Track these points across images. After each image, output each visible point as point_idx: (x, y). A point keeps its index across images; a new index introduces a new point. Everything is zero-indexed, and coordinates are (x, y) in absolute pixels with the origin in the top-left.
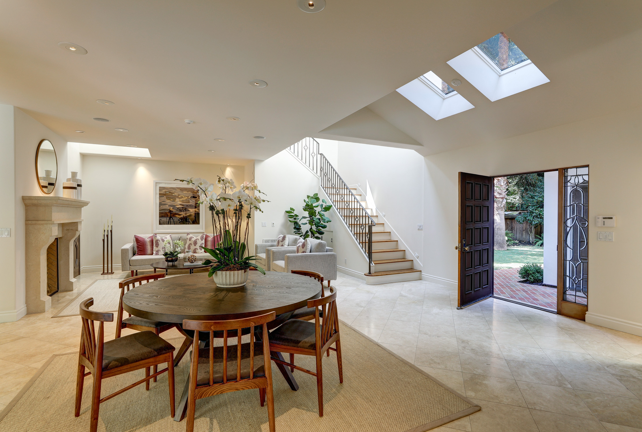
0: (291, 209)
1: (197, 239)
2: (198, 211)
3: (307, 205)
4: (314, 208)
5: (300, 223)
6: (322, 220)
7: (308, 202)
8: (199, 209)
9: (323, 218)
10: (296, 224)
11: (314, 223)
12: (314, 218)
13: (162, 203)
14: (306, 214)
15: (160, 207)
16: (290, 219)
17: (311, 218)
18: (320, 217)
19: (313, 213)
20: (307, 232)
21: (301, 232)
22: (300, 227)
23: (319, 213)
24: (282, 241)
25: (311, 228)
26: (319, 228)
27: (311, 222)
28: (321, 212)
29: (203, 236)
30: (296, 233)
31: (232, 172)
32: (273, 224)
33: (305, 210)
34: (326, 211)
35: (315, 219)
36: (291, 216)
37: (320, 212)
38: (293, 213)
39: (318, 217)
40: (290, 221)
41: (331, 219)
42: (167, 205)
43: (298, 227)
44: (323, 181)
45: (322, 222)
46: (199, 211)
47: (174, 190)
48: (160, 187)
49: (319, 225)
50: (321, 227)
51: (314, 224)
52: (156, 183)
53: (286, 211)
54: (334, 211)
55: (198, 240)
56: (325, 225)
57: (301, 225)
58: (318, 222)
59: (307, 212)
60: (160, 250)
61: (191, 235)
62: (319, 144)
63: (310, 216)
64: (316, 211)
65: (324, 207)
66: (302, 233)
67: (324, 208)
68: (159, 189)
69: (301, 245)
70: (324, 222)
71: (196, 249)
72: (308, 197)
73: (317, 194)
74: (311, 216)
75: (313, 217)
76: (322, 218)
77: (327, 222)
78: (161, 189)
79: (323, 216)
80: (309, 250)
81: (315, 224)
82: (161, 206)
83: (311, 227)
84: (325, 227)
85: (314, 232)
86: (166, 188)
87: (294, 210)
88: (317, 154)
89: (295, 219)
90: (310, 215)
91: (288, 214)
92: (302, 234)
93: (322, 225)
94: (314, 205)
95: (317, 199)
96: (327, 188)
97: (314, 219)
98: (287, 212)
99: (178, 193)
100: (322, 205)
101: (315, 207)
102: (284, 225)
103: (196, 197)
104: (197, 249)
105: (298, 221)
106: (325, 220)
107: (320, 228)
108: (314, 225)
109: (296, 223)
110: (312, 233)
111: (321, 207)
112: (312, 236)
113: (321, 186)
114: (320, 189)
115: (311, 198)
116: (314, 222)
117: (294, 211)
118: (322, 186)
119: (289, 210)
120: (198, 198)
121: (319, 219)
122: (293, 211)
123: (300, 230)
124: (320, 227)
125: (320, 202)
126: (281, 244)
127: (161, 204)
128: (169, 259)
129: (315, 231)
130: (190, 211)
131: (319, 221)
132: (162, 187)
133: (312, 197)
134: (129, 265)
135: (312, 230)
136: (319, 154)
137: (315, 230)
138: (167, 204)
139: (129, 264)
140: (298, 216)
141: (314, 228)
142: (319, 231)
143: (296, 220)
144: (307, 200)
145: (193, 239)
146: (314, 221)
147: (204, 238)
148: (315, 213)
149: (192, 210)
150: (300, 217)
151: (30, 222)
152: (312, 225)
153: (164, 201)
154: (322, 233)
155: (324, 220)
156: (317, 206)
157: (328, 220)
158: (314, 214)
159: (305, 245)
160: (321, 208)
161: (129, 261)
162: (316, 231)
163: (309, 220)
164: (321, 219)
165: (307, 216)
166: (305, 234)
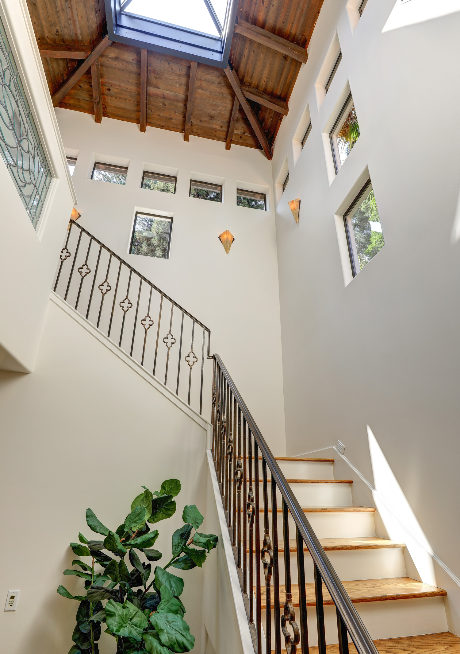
32: (12, 597)
62: (209, 330)
88: (203, 359)
136: (209, 357)
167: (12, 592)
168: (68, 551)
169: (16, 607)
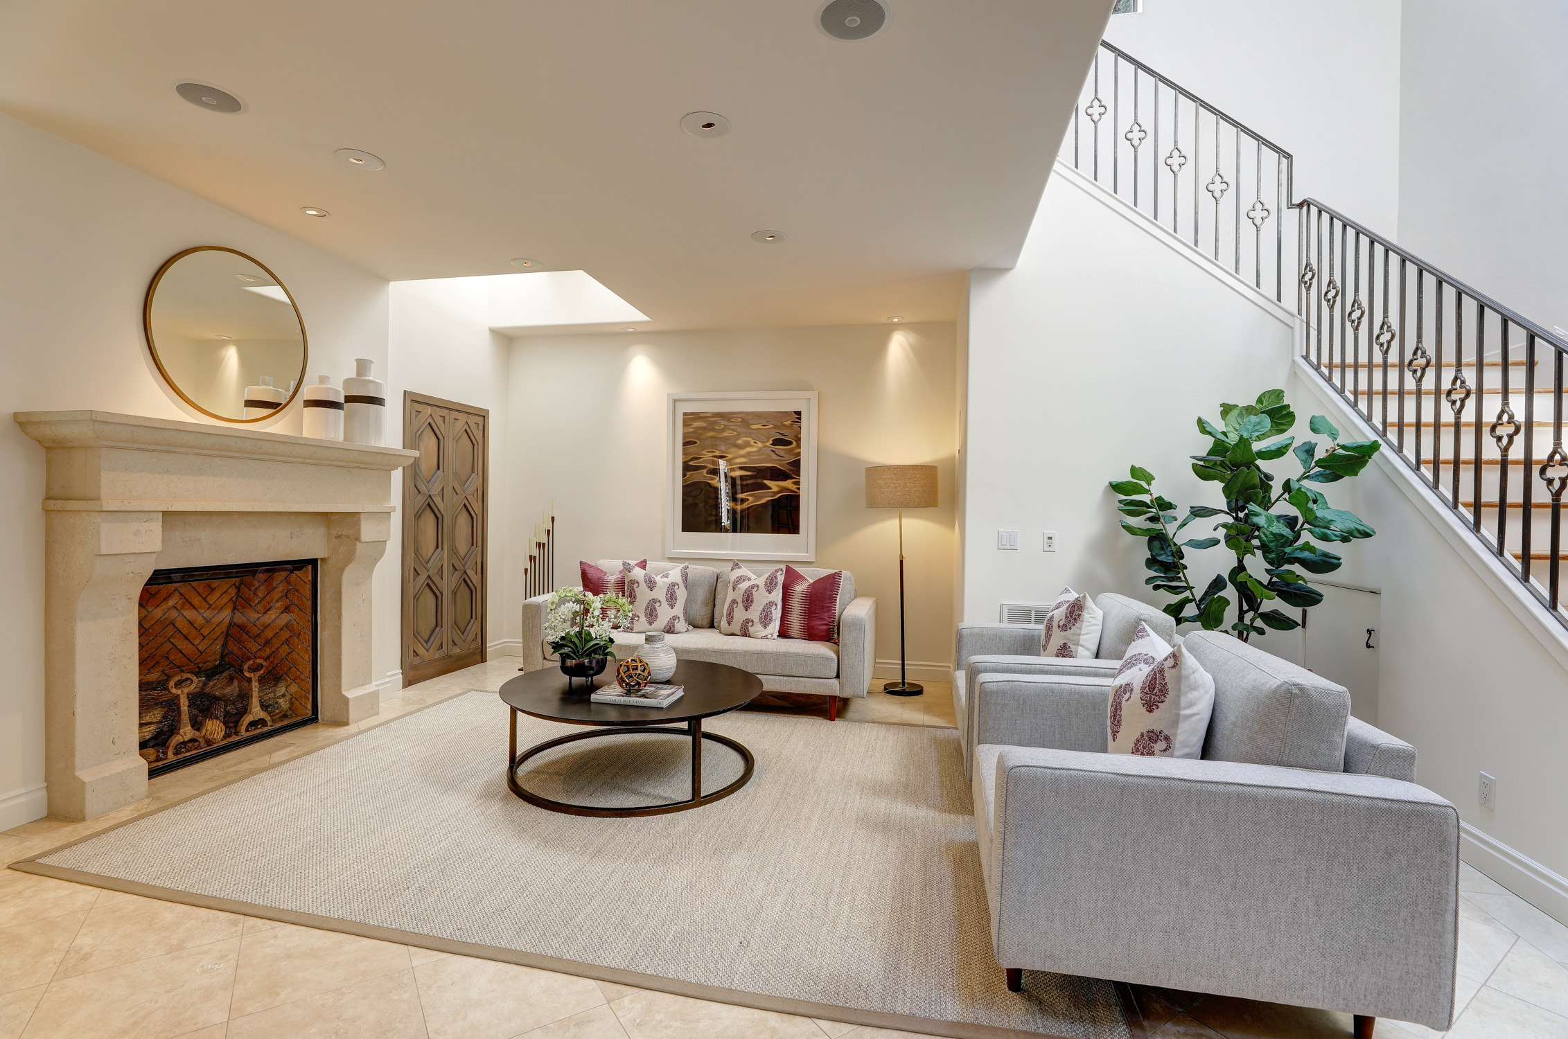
0: (1134, 471)
1: (753, 586)
2: (794, 487)
3: (1219, 448)
4: (1259, 462)
5: (1179, 540)
6: (1306, 526)
7: (1225, 434)
8: (798, 483)
9: (1319, 513)
10: (1156, 544)
11: (1256, 542)
12: (1257, 515)
13: (691, 463)
14: (1213, 493)
15: (684, 475)
16: (1133, 521)
17: (1241, 515)
18: (1293, 511)
19: (1254, 487)
20: (1218, 584)
21: (1184, 584)
22: (1182, 557)
23: (1287, 486)
24: (1064, 628)
25: (1241, 568)
26: (1286, 567)
27: (1240, 536)
28: (1307, 484)
29: (776, 577)
30: (1157, 587)
31: (912, 347)
32: (1050, 538)
33: (1204, 471)
34: (1336, 477)
35: (1260, 521)
36: (1135, 509)
37: (1294, 485)
38: (1147, 491)
39: (1284, 508)
40: (1128, 529)
41: (1368, 523)
42: (705, 471)
43: (1170, 559)
44: (1314, 334)
45: (1306, 537)
46: (799, 489)
47: (723, 422)
48: (685, 414)
49: (1288, 550)
50: (1304, 563)
51: (1258, 548)
52: (675, 401)
53: (1110, 483)
54: (1392, 478)
55: (756, 589)
56: (1326, 555)
57: (1185, 549)
58: (1282, 536)
59: (1216, 487)
60: (638, 616)
61: (743, 571)
62: (1289, 157)
63: (1234, 508)
64: (1269, 478)
65: (1320, 454)
66: (1190, 588)
67: (1320, 463)
68: (684, 421)
69: (1137, 685)
70: (1325, 538)
71: (747, 621)
72: (1226, 410)
73: (1279, 394)
74: (1241, 503)
75: (1252, 507)
76: (1307, 512)
77: (1345, 539)
78: (689, 418)
79: (1315, 502)
80: (1191, 732)
81: (1264, 548)
82: (689, 474)
83: (1240, 561)
84: (1326, 564)
85: (1258, 591)
86: (701, 415)
87: (1149, 478)
88: (1279, 210)
89: (1153, 519)
90: (1234, 497)
91: (1123, 497)
92: (1187, 594)
93: (1306, 555)
94: (1256, 446)
95: (1280, 416)
96: (1343, 366)
97: (1255, 520)
98: (1116, 487)
99: (735, 431)
100: (1309, 450)
101: (1265, 455)
102: (1102, 547)
103: (790, 443)
104: (751, 624)
105: (1170, 529)
106: (1328, 528)
107: (1297, 569)
108: (1259, 553)
109: (1158, 540)
110: (1248, 597)
111: (1304, 456)
112: (1245, 607)
113: (1302, 362)
114: (1294, 374)
115: (1241, 415)
116: (1256, 537)
117: (1149, 484)
118: (1306, 358)
119: (1125, 477)
120: (795, 444)
121: (1291, 522)
122: (1144, 484)
123: (1181, 575)
124: (1292, 561)
125: (1299, 433)
126: (1058, 639)
127: (687, 468)
128: (569, 663)
129: (1260, 583)
130: (771, 489)
131: (1286, 531)
132: (692, 414)
133: (1249, 410)
134: (541, 658)
135: (1241, 578)
136: (1291, 206)
137: (1265, 579)
138: (704, 467)
139: (540, 654)
140: (1170, 506)
141: (1257, 566)
142: (1288, 584)
143: (1158, 526)
144: (1218, 425)
145: (744, 586)
146: (1258, 528)
147: (776, 585)
148: (1267, 488)
149: (778, 486)
150: (1182, 512)
151: (59, 505)
152: (1242, 551)
153: (696, 458)
154: (1308, 598)
155: (1323, 530)
156: (1279, 452)
157: (1352, 525)
158: (1256, 494)
159: (1164, 691)
160: (1304, 462)
161: (540, 643)
162: (1271, 586)
163: (1225, 526)
164: (1301, 520)
165: (1221, 502)
166: (1206, 593)
167: (1048, 533)
168: (1106, 490)
169: (1056, 546)
